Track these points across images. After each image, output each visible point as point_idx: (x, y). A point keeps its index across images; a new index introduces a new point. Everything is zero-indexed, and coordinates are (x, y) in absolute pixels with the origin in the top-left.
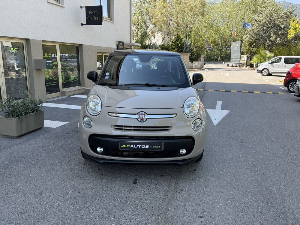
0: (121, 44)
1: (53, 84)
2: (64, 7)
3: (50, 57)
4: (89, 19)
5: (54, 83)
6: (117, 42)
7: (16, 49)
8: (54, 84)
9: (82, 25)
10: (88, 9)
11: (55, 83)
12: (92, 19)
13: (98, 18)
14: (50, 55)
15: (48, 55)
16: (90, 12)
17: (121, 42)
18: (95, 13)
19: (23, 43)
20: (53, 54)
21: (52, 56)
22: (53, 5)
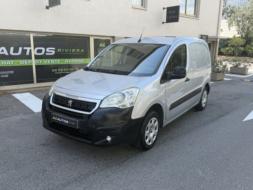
0: (205, 37)
2: (147, 10)
4: (168, 18)
6: (200, 36)
7: (105, 44)
9: (163, 23)
10: (169, 9)
12: (171, 17)
13: (175, 16)
16: (170, 12)
17: (205, 36)
18: (174, 12)
19: (110, 40)
22: (137, 9)
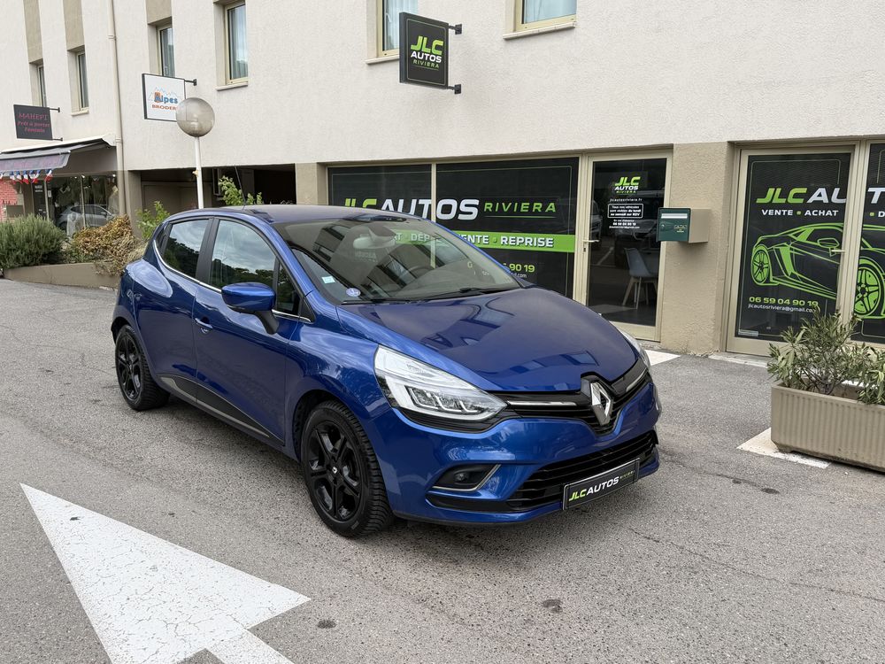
1: (791, 306)
3: (800, 201)
5: (796, 302)
8: (799, 306)
11: (807, 306)
14: (796, 196)
15: (784, 195)
20: (822, 191)
21: (814, 198)
